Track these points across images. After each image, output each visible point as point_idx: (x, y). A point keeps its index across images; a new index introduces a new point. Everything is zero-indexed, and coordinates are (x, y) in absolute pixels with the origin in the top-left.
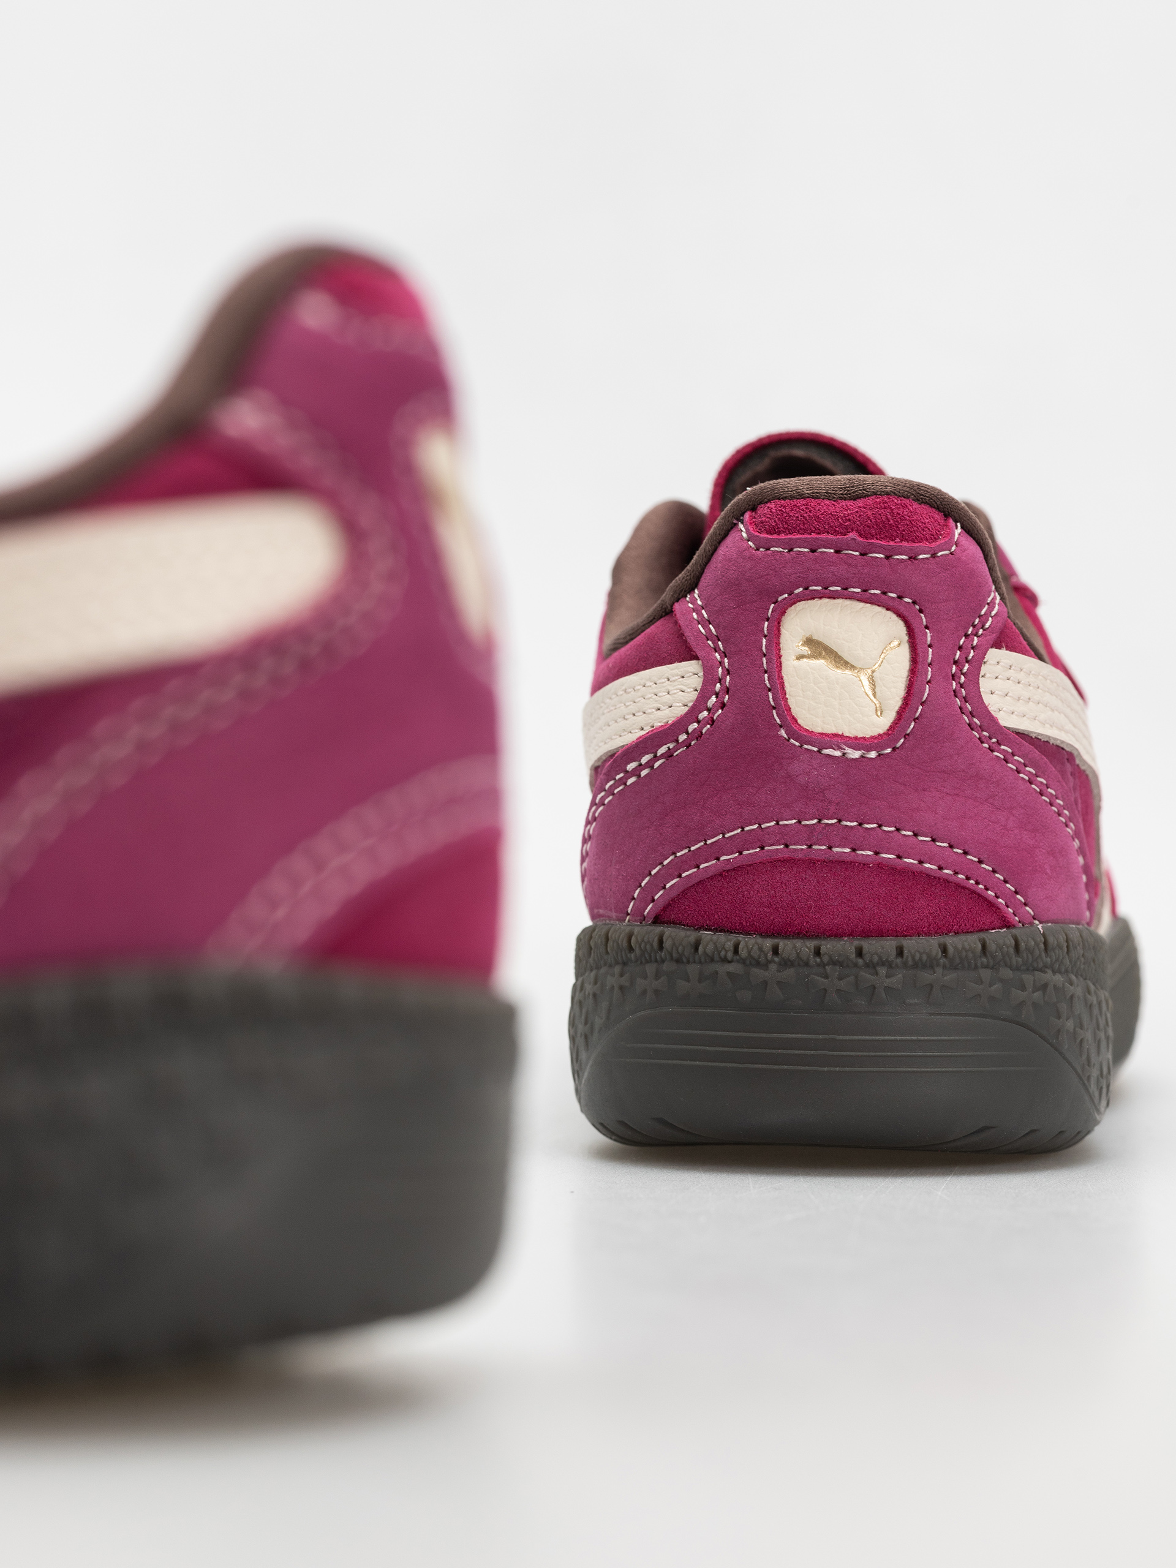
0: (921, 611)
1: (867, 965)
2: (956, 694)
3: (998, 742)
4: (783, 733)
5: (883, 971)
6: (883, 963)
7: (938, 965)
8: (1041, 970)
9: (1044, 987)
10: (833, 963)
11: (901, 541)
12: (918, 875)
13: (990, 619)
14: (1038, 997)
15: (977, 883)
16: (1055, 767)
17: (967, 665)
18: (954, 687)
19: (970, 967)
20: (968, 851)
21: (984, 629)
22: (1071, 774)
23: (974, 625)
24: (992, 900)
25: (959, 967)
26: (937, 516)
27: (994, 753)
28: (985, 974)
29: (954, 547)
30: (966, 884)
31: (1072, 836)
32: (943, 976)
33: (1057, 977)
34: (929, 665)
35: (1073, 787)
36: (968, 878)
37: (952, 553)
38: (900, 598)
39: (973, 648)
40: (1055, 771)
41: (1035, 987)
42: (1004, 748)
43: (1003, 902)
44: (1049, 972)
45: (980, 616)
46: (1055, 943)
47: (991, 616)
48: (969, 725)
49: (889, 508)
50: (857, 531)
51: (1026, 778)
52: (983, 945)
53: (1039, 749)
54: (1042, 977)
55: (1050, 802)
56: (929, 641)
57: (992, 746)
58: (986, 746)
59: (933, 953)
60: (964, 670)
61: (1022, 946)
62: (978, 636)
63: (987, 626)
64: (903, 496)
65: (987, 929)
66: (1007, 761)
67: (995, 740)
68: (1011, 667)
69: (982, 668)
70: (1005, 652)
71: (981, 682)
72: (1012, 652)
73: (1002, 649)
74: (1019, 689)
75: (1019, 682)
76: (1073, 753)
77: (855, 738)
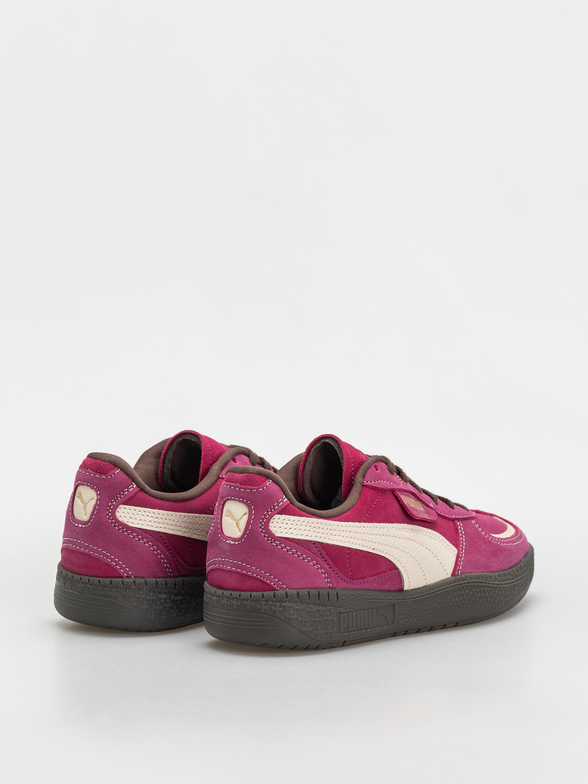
0: (252, 505)
1: (233, 598)
3: (274, 540)
4: (220, 535)
5: (236, 600)
6: (236, 598)
7: (250, 600)
8: (283, 602)
9: (284, 607)
10: (226, 597)
11: (249, 486)
12: (246, 575)
13: (277, 507)
14: (281, 609)
15: (264, 578)
16: (302, 547)
17: (265, 520)
18: (260, 526)
19: (259, 601)
20: (261, 570)
21: (274, 509)
22: (316, 547)
23: (271, 509)
24: (268, 583)
25: (255, 600)
26: (263, 479)
27: (273, 544)
28: (263, 603)
29: (265, 487)
30: (260, 579)
31: (313, 565)
32: (251, 603)
33: (290, 604)
34: (252, 520)
35: (318, 551)
36: (261, 577)
37: (263, 489)
38: (247, 501)
39: (269, 515)
40: (302, 548)
41: (280, 606)
42: (276, 542)
43: (273, 584)
44: (287, 603)
45: (274, 506)
46: (290, 595)
47: (278, 506)
48: (264, 536)
49: (248, 477)
50: (240, 483)
51: (286, 550)
52: (263, 595)
53: (294, 542)
54: (284, 604)
55: (298, 556)
56: (253, 513)
57: (272, 542)
58: (270, 542)
59: (248, 596)
60: (264, 521)
61: (276, 595)
62: (271, 511)
63: (275, 509)
64: (254, 473)
65: (265, 591)
66: (277, 546)
67: (273, 540)
68: (284, 520)
69: (272, 520)
70: (283, 516)
71: (270, 524)
72: (286, 516)
73: (282, 515)
74: (286, 526)
75: (287, 524)
76: (317, 542)
77: (233, 538)
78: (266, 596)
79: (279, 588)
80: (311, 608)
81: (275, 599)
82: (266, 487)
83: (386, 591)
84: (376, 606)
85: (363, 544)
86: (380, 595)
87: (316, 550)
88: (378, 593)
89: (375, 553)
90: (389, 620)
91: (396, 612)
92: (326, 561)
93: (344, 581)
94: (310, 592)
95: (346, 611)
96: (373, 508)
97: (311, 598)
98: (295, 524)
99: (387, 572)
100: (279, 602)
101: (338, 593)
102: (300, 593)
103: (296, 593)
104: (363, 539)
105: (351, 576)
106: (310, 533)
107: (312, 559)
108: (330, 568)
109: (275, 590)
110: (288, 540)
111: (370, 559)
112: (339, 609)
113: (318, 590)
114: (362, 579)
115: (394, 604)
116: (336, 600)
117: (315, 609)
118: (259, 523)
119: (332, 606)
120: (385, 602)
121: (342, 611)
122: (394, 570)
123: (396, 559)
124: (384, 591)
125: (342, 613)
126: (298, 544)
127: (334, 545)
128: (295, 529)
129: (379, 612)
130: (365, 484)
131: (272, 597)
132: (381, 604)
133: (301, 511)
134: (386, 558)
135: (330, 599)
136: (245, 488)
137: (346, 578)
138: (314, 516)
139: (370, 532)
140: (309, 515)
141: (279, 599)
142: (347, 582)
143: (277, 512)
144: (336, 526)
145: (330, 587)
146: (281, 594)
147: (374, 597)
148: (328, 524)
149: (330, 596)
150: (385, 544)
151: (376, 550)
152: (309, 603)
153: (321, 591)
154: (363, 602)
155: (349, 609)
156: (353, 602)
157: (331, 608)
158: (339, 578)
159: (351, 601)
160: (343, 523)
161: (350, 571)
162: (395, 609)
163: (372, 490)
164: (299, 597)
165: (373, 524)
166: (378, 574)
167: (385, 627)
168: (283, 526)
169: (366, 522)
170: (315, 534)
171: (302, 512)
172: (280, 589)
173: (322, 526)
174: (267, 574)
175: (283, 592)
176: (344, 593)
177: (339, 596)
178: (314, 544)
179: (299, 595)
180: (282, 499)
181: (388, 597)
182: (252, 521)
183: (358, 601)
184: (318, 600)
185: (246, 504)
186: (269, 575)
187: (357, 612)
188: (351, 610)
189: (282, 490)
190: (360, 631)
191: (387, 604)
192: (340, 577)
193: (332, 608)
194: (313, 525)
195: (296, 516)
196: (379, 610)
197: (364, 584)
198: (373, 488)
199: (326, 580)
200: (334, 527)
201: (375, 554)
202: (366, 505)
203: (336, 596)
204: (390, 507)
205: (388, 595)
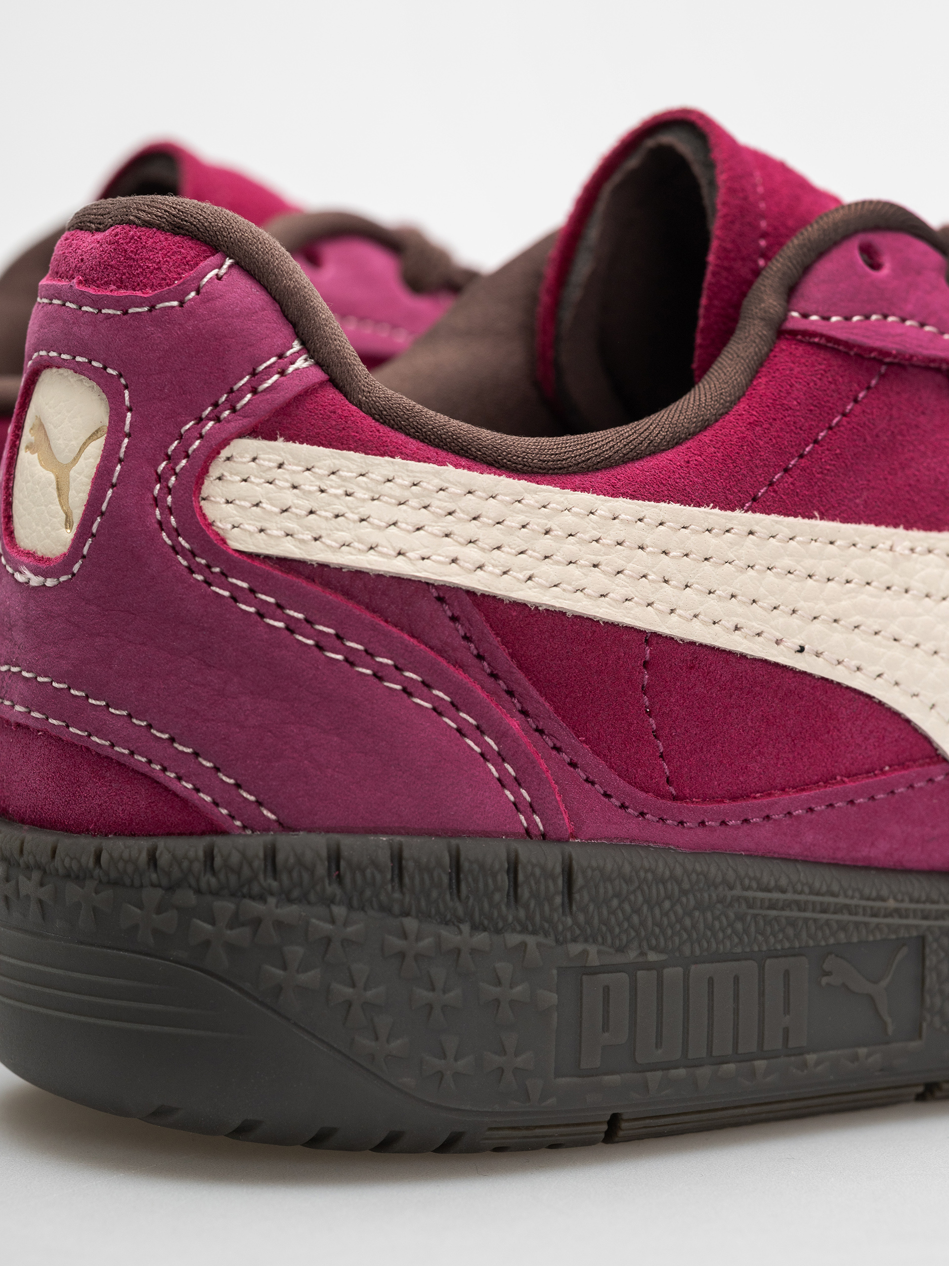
0: (126, 387)
2: (156, 501)
3: (222, 572)
6: (39, 867)
7: (92, 877)
8: (252, 897)
9: (257, 922)
12: (85, 750)
13: (249, 396)
14: (239, 935)
15: (164, 769)
16: (374, 611)
17: (184, 462)
18: (156, 492)
19: (132, 886)
20: (154, 723)
21: (233, 410)
22: (454, 619)
23: (216, 405)
24: (184, 794)
25: (115, 883)
26: (188, 249)
27: (214, 588)
28: (152, 896)
29: (193, 294)
30: (145, 770)
31: (434, 709)
32: (97, 892)
33: (290, 912)
34: (120, 461)
35: (466, 638)
36: (150, 762)
37: (182, 304)
38: (105, 368)
39: (201, 437)
40: (367, 616)
41: (235, 922)
42: (234, 581)
43: (208, 799)
44: (272, 901)
45: (231, 391)
46: (292, 860)
47: (254, 391)
48: (173, 547)
49: (117, 242)
50: (84, 275)
51: (281, 625)
52: (154, 853)
53: (327, 584)
54: (256, 908)
55: (346, 660)
56: (127, 428)
57: (211, 578)
58: (200, 578)
59: (83, 860)
60: (178, 469)
61: (218, 861)
62: (218, 419)
63: (239, 406)
64: (148, 224)
65: (169, 834)
66: (236, 601)
67: (217, 570)
68: (280, 466)
69: (216, 469)
70: (280, 444)
71: (210, 487)
72: (297, 445)
73: (272, 443)
74: (290, 497)
75: (294, 487)
76: (456, 590)
77: (41, 559)
78: (164, 859)
79: (238, 823)
80: (404, 936)
81: (213, 881)
82: (198, 293)
83: (877, 869)
84: (811, 943)
85: (736, 620)
86: (835, 888)
87: (452, 634)
88: (821, 878)
89: (809, 671)
90: (888, 1020)
91: (931, 979)
92: (510, 693)
93: (623, 806)
94: (406, 854)
95: (619, 959)
96: (816, 442)
97: (407, 880)
98: (340, 491)
99: (883, 773)
100: (233, 895)
101: (575, 867)
102: (345, 853)
103: (324, 853)
104: (736, 592)
105: (669, 782)
106: (417, 543)
107: (428, 680)
108: (537, 730)
109: (215, 829)
110: (299, 574)
111: (781, 700)
112: (575, 948)
113: (454, 842)
114: (734, 798)
115: (922, 940)
116: (558, 900)
117: (427, 942)
118: (155, 476)
119: (534, 933)
120: (866, 924)
121: (594, 960)
122: (922, 766)
123: (937, 709)
124: (867, 867)
125: (594, 971)
126: (348, 594)
127: (557, 616)
128: (337, 516)
129: (828, 974)
130: (789, 325)
131: (197, 867)
132: (842, 936)
133: (384, 429)
134: (880, 704)
135: (525, 893)
136: (101, 298)
137: (629, 788)
138: (462, 456)
139: (787, 562)
140: (431, 451)
141: (233, 879)
142: (642, 814)
143: (246, 422)
144: (577, 514)
145: (534, 831)
146: (243, 855)
147: (797, 897)
148: (529, 500)
149: (521, 877)
150: (876, 628)
151: (818, 655)
152: (396, 909)
153: (471, 848)
154: (732, 915)
155: (643, 954)
156: (666, 914)
157: (524, 945)
158: (588, 786)
159: (657, 911)
160: (624, 505)
161: (661, 756)
162: (928, 963)
163: (822, 354)
164: (339, 876)
165: (806, 521)
166: (828, 780)
167: (863, 1051)
168: (269, 499)
169: (767, 511)
170: (451, 548)
171: (392, 433)
172: (244, 827)
173: (492, 509)
174: (181, 748)
175: (256, 843)
176: (609, 866)
177: (579, 881)
178: (440, 599)
179: (343, 864)
180: (281, 356)
181: (883, 899)
182: (119, 468)
183: (697, 913)
184: (448, 897)
185: (100, 378)
186: (189, 750)
187: (693, 967)
188: (652, 957)
189: (283, 312)
190: (705, 1071)
191: (878, 937)
192: (593, 783)
193: (531, 940)
194: (440, 503)
195: (349, 449)
196: (826, 967)
197: (746, 826)
198: (833, 349)
199: (507, 793)
200: (568, 517)
201: (810, 675)
202: (777, 425)
203: (560, 882)
204: (922, 448)
205: (885, 892)
